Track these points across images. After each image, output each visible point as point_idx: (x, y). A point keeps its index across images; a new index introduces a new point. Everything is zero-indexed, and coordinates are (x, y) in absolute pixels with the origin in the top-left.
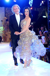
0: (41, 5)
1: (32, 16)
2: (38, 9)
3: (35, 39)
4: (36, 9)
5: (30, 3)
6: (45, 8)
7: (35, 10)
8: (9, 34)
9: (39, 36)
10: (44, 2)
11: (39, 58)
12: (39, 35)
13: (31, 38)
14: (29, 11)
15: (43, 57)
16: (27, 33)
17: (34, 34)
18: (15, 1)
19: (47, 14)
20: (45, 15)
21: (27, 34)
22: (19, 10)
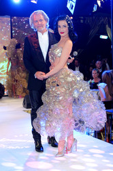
0: (95, 9)
1: (76, 35)
2: (89, 20)
3: (81, 90)
4: (84, 20)
5: (68, 6)
6: (104, 17)
7: (82, 21)
8: (23, 78)
10: (101, 2)
12: (92, 79)
13: (72, 87)
14: (69, 24)
16: (62, 76)
18: (35, 2)
19: (109, 30)
20: (105, 34)
21: (62, 78)
22: (48, 24)
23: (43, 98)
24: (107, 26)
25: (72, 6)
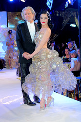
0: (67, 6)
2: (62, 14)
3: (58, 63)
4: (59, 13)
5: (48, 4)
6: (74, 11)
7: (57, 15)
9: (65, 57)
11: (65, 94)
13: (51, 61)
15: (72, 92)
16: (44, 54)
17: (55, 55)
18: (24, 1)
19: (77, 21)
20: (74, 23)
23: (30, 69)
24: (75, 17)
25: (51, 4)
